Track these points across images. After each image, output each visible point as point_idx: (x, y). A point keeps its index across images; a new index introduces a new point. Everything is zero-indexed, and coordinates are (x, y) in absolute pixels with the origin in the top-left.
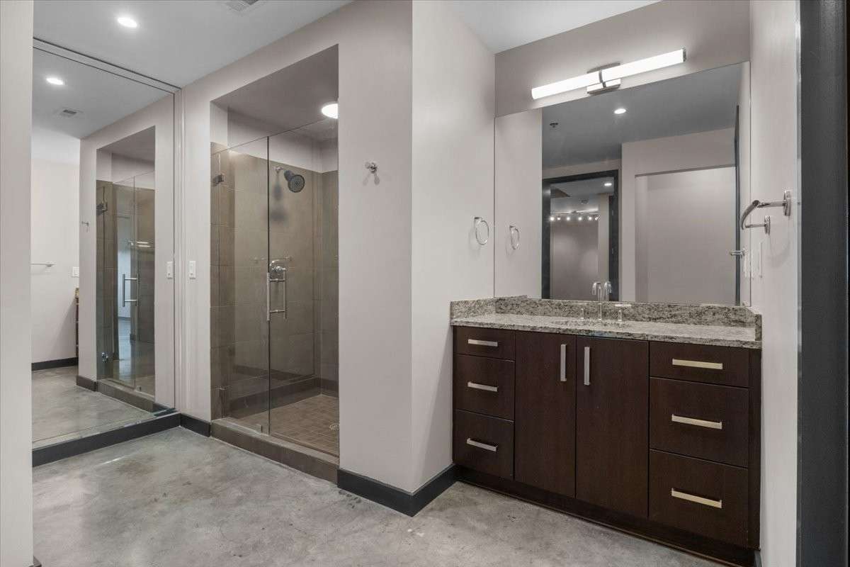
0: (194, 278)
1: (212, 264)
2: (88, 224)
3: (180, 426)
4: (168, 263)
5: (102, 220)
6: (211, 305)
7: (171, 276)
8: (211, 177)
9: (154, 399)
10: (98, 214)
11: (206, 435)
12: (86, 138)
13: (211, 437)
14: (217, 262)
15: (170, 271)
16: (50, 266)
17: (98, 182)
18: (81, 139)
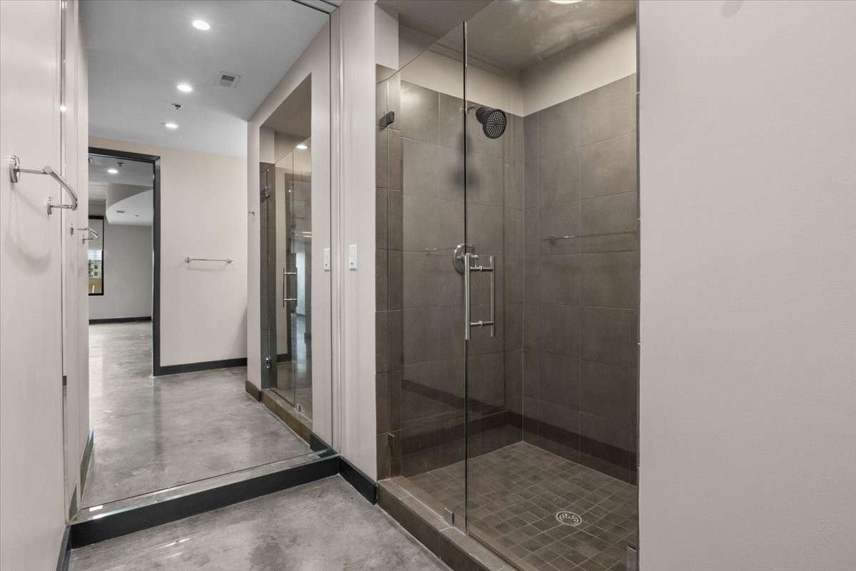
0: (354, 270)
1: (378, 248)
2: (253, 213)
3: (339, 474)
4: (326, 249)
5: (265, 207)
6: (377, 309)
7: (328, 268)
8: (377, 116)
9: (311, 424)
10: (262, 200)
11: (372, 502)
12: (251, 118)
13: (377, 505)
14: (385, 244)
15: (327, 261)
16: (230, 262)
17: (262, 164)
18: (248, 121)
